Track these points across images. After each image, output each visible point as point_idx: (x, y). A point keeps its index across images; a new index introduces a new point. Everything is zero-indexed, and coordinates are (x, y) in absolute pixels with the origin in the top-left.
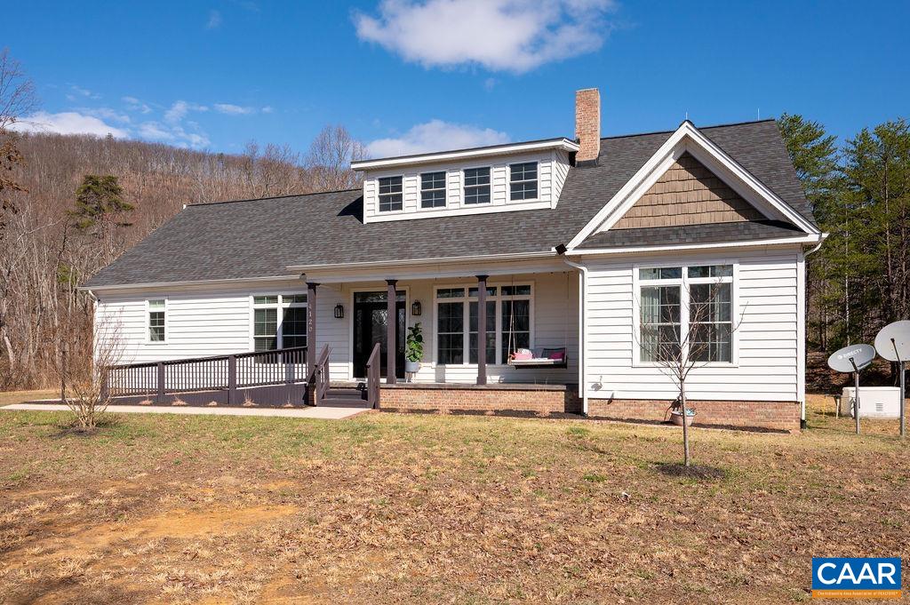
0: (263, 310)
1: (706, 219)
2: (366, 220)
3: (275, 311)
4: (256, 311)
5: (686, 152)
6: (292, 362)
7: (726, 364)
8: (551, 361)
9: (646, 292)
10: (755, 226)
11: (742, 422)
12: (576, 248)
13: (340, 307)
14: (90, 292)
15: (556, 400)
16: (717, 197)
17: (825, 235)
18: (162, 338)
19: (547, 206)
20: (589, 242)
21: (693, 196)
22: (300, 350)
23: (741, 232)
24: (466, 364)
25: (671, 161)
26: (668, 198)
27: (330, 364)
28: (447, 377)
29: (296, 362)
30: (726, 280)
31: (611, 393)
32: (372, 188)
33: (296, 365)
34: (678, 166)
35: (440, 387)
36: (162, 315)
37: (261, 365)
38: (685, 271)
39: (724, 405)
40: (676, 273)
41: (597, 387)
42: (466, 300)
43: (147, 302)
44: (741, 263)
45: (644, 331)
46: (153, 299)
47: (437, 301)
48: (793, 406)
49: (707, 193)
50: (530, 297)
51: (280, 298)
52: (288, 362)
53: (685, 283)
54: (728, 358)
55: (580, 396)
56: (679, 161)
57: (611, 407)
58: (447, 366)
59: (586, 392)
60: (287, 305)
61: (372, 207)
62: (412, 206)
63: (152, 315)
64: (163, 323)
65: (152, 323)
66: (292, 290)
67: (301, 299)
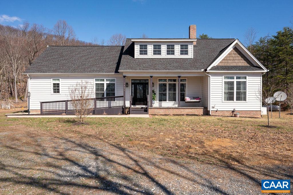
0: (99, 84)
1: (240, 64)
2: (135, 57)
3: (103, 84)
4: (96, 84)
5: (235, 47)
6: (110, 101)
7: (245, 101)
8: (198, 101)
9: (225, 83)
10: (252, 67)
11: (248, 116)
12: (209, 70)
13: (127, 84)
14: (28, 75)
15: (200, 111)
16: (243, 59)
17: (268, 71)
18: (59, 92)
19: (191, 57)
20: (212, 69)
21: (237, 58)
22: (113, 97)
23: (249, 69)
24: (167, 101)
25: (232, 49)
26: (231, 58)
27: (126, 101)
28: (162, 105)
29: (112, 101)
30: (245, 80)
31: (217, 109)
32: (137, 47)
33: (112, 102)
34: (233, 50)
35: (160, 108)
36: (58, 84)
37: (99, 101)
38: (235, 78)
39: (244, 112)
40: (233, 78)
41: (213, 107)
42: (168, 83)
43: (52, 80)
44: (248, 76)
45: (225, 93)
46: (54, 78)
47: (158, 83)
48: (259, 112)
49: (240, 58)
50: (186, 83)
51: (105, 80)
52: (109, 101)
53: (235, 80)
54: (245, 99)
55: (209, 110)
56: (234, 49)
57: (217, 113)
58: (162, 102)
59: (211, 109)
60: (108, 82)
61: (137, 53)
62: (150, 54)
63: (54, 84)
64: (59, 87)
65: (54, 87)
66: (110, 78)
67: (113, 80)
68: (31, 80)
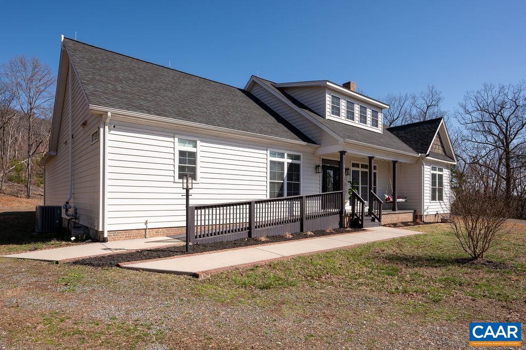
0: (275, 162)
2: (327, 117)
3: (283, 163)
4: (271, 162)
10: (447, 157)
13: (319, 167)
15: (411, 216)
19: (380, 132)
36: (193, 155)
38: (437, 169)
43: (176, 140)
46: (182, 137)
47: (352, 168)
50: (377, 172)
51: (286, 155)
53: (437, 173)
54: (442, 199)
59: (424, 213)
60: (290, 161)
62: (344, 116)
63: (182, 153)
64: (194, 162)
65: (181, 161)
66: (293, 151)
67: (297, 158)
68: (112, 132)
